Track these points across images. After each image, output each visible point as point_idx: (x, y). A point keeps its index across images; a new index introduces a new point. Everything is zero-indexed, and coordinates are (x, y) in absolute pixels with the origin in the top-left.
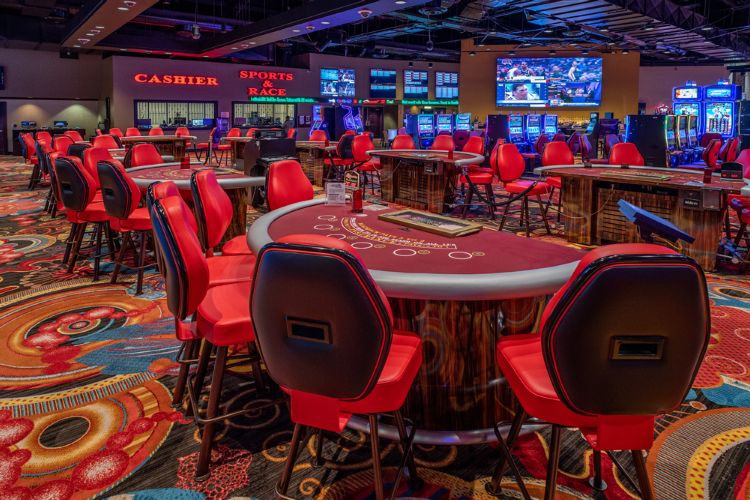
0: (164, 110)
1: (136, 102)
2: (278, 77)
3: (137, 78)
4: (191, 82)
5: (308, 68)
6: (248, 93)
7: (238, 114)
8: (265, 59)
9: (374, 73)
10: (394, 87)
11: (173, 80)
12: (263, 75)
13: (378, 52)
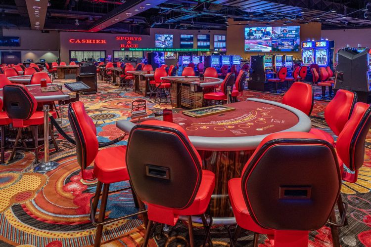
0: (82, 55)
1: (70, 51)
2: (134, 39)
3: (70, 41)
4: (94, 42)
5: (149, 34)
6: (120, 46)
7: (116, 56)
8: (127, 31)
9: (182, 36)
10: (192, 43)
11: (86, 41)
12: (127, 39)
13: (182, 26)
